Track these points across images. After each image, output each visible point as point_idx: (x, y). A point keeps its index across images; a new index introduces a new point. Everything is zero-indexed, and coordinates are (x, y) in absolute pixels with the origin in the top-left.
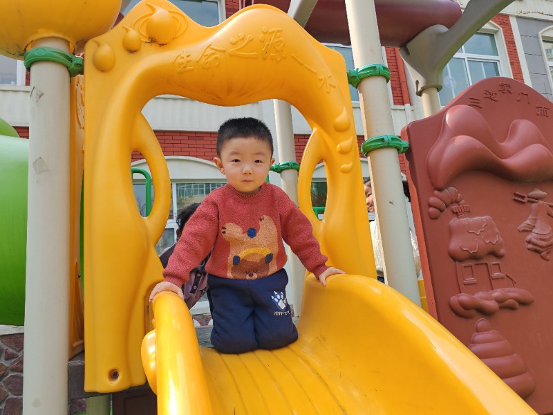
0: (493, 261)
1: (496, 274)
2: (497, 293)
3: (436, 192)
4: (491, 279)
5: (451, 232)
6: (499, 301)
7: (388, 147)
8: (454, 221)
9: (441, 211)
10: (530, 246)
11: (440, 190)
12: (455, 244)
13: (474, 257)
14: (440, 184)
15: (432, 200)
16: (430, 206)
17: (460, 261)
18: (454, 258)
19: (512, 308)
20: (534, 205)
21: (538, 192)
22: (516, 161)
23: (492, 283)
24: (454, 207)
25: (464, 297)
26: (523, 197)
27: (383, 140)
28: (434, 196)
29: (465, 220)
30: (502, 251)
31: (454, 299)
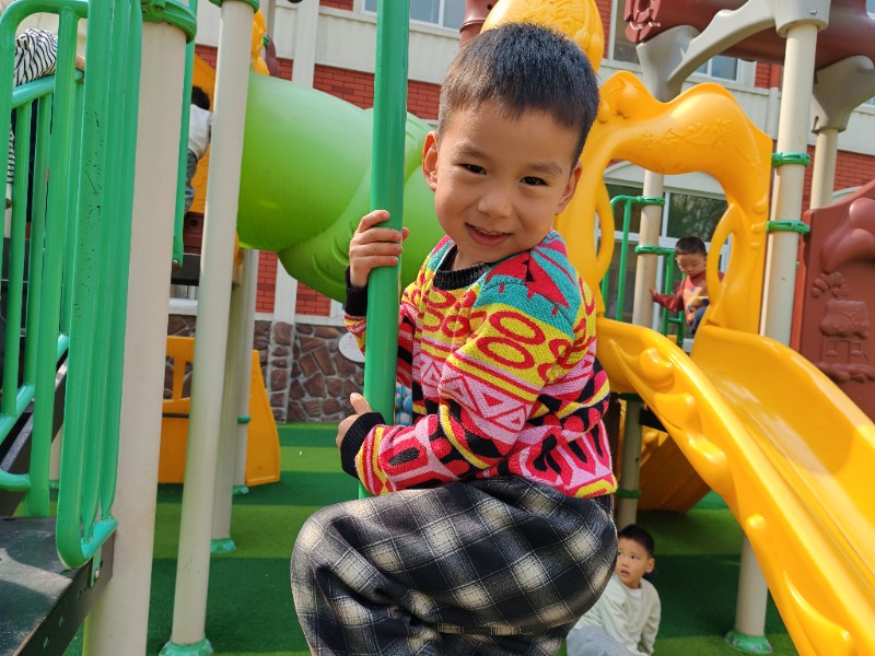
0: (857, 340)
1: (855, 352)
2: (851, 367)
3: (823, 275)
4: (849, 354)
5: (826, 310)
6: (852, 373)
7: (793, 230)
8: (832, 302)
9: (823, 291)
11: (827, 273)
12: (827, 322)
13: (841, 335)
14: (829, 269)
15: (818, 281)
16: (815, 286)
17: (828, 336)
18: (824, 333)
19: (860, 381)
23: (849, 358)
24: (836, 290)
25: (823, 365)
27: (789, 224)
28: (820, 277)
29: (841, 302)
30: (867, 334)
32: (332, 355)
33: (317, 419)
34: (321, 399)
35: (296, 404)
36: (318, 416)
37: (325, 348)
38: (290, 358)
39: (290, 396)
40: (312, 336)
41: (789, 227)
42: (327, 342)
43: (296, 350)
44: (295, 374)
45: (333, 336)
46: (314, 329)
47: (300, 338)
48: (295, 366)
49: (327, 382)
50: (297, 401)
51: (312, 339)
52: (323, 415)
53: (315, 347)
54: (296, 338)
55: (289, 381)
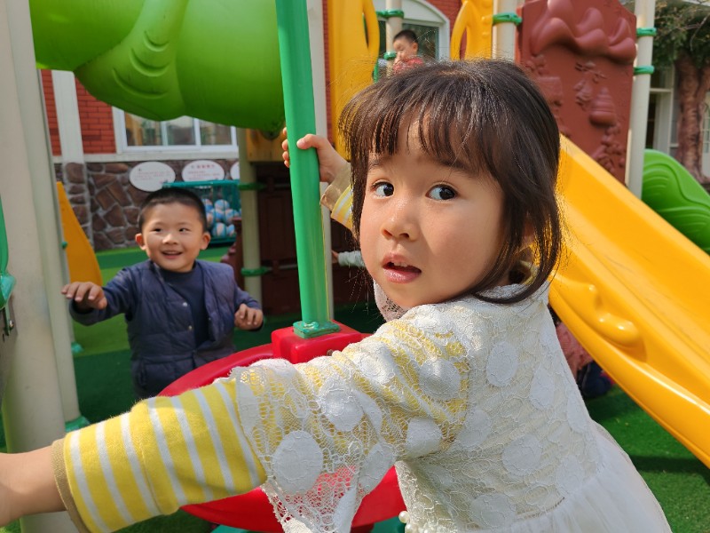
0: (555, 108)
3: (532, 58)
7: (511, 21)
8: (539, 79)
9: (533, 70)
10: (578, 100)
11: (535, 55)
14: (536, 52)
15: (529, 63)
20: (586, 73)
21: (591, 64)
22: (583, 40)
24: (541, 69)
26: (581, 66)
27: (508, 16)
28: (530, 59)
29: (546, 78)
30: (562, 102)
32: (125, 188)
33: (122, 246)
34: (122, 228)
35: (100, 235)
36: (122, 243)
37: (117, 182)
38: (86, 195)
39: (94, 229)
40: (103, 173)
41: (507, 19)
42: (118, 177)
43: (90, 187)
44: (94, 208)
45: (123, 171)
46: (104, 166)
47: (93, 176)
48: (92, 201)
49: (125, 212)
50: (101, 232)
51: (104, 176)
52: (127, 242)
53: (107, 183)
54: (89, 176)
55: (90, 216)
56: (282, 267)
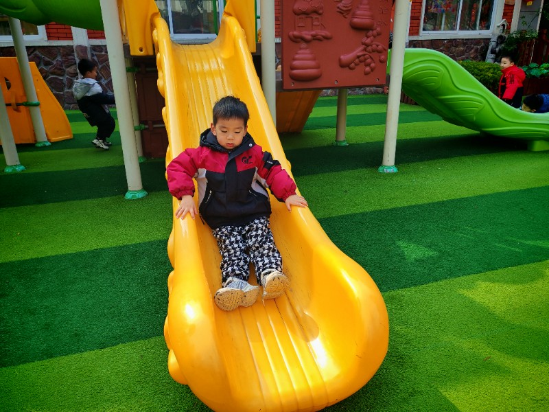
0: (315, 16)
1: (316, 23)
2: (314, 33)
6: (313, 36)
10: (338, 10)
12: (297, 6)
17: (298, 15)
18: (296, 13)
19: (320, 40)
23: (312, 27)
25: (296, 33)
30: (321, 11)
31: (291, 33)
40: (103, 53)
46: (104, 48)
56: (155, 126)
